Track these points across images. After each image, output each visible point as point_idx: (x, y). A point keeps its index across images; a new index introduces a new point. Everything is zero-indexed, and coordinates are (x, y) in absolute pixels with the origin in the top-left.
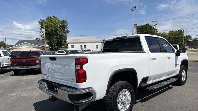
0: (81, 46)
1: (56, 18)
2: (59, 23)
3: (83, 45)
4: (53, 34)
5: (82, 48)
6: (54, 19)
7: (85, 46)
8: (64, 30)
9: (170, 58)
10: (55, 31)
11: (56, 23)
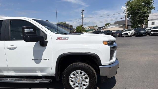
8: (148, 7)
9: (15, 48)
10: (138, 10)
11: (140, 2)
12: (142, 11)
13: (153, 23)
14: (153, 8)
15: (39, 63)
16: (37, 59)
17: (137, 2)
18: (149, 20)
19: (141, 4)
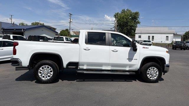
0: (149, 37)
1: (129, 11)
2: (131, 15)
3: (151, 35)
4: (124, 25)
5: (149, 39)
6: (128, 12)
7: (153, 37)
8: (134, 21)
9: (117, 51)
10: (126, 23)
11: (128, 15)
12: (129, 24)
13: (140, 37)
14: (138, 23)
15: (131, 61)
16: (130, 59)
17: (125, 15)
18: (136, 34)
19: (129, 18)
